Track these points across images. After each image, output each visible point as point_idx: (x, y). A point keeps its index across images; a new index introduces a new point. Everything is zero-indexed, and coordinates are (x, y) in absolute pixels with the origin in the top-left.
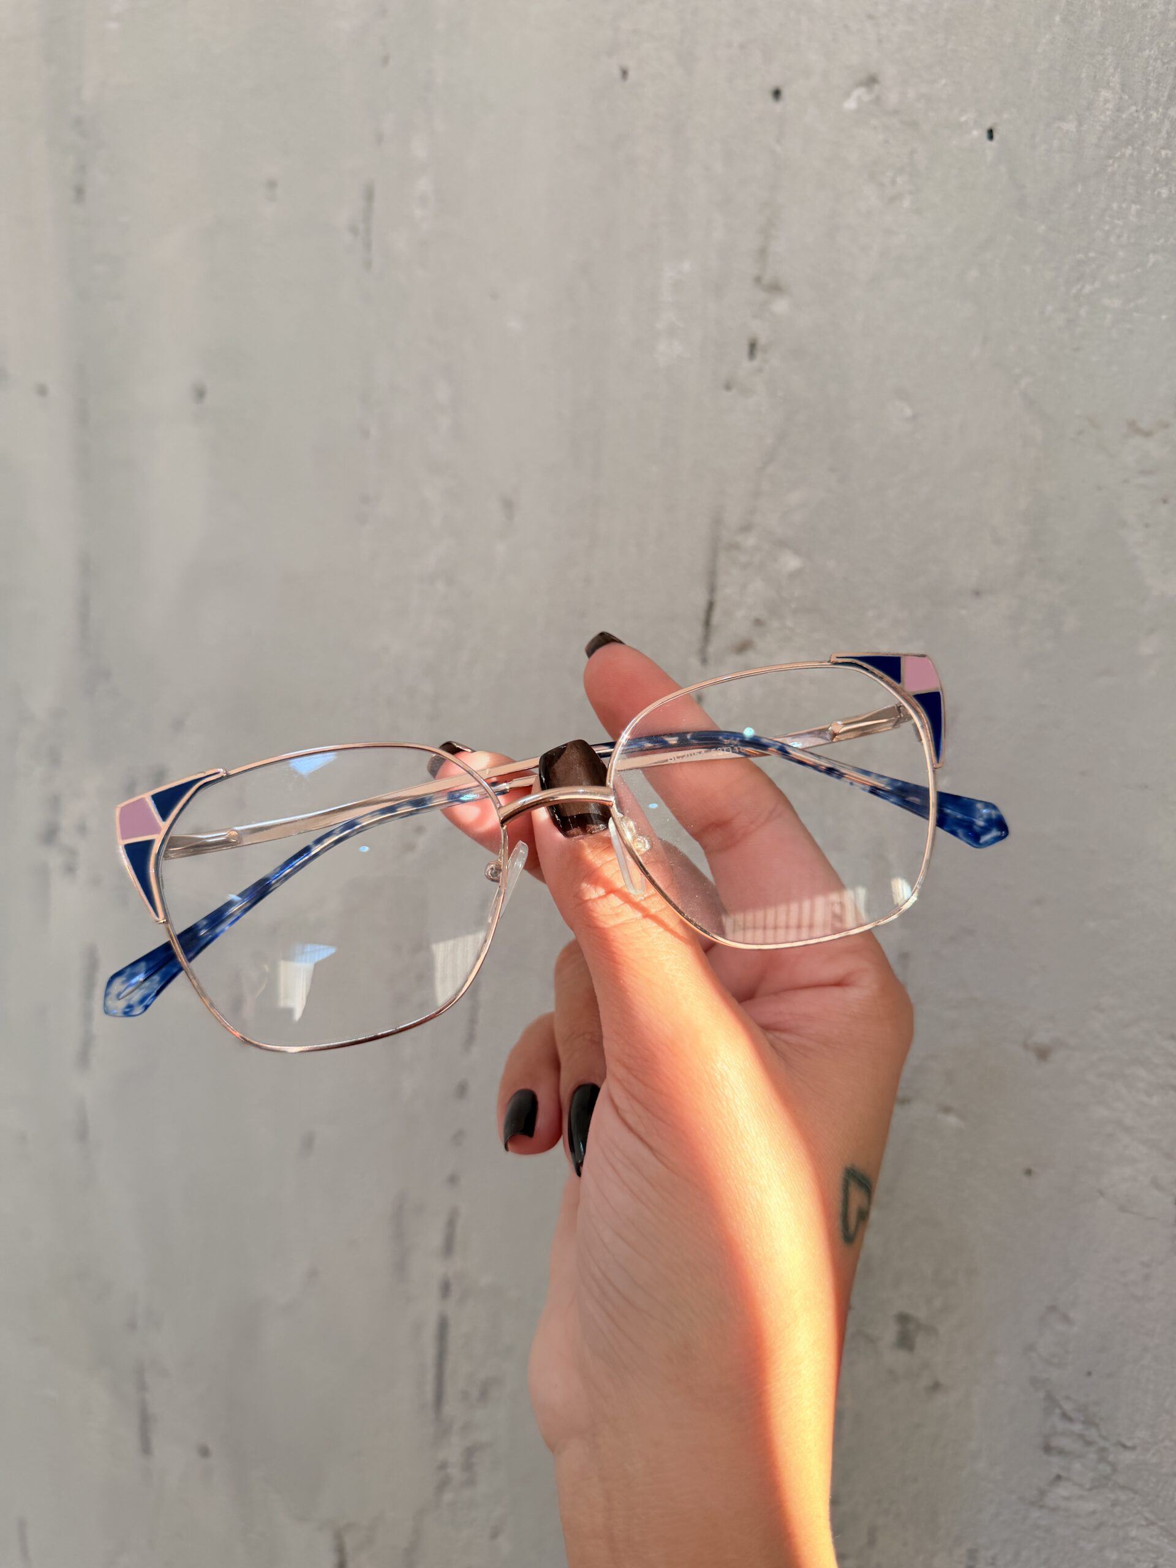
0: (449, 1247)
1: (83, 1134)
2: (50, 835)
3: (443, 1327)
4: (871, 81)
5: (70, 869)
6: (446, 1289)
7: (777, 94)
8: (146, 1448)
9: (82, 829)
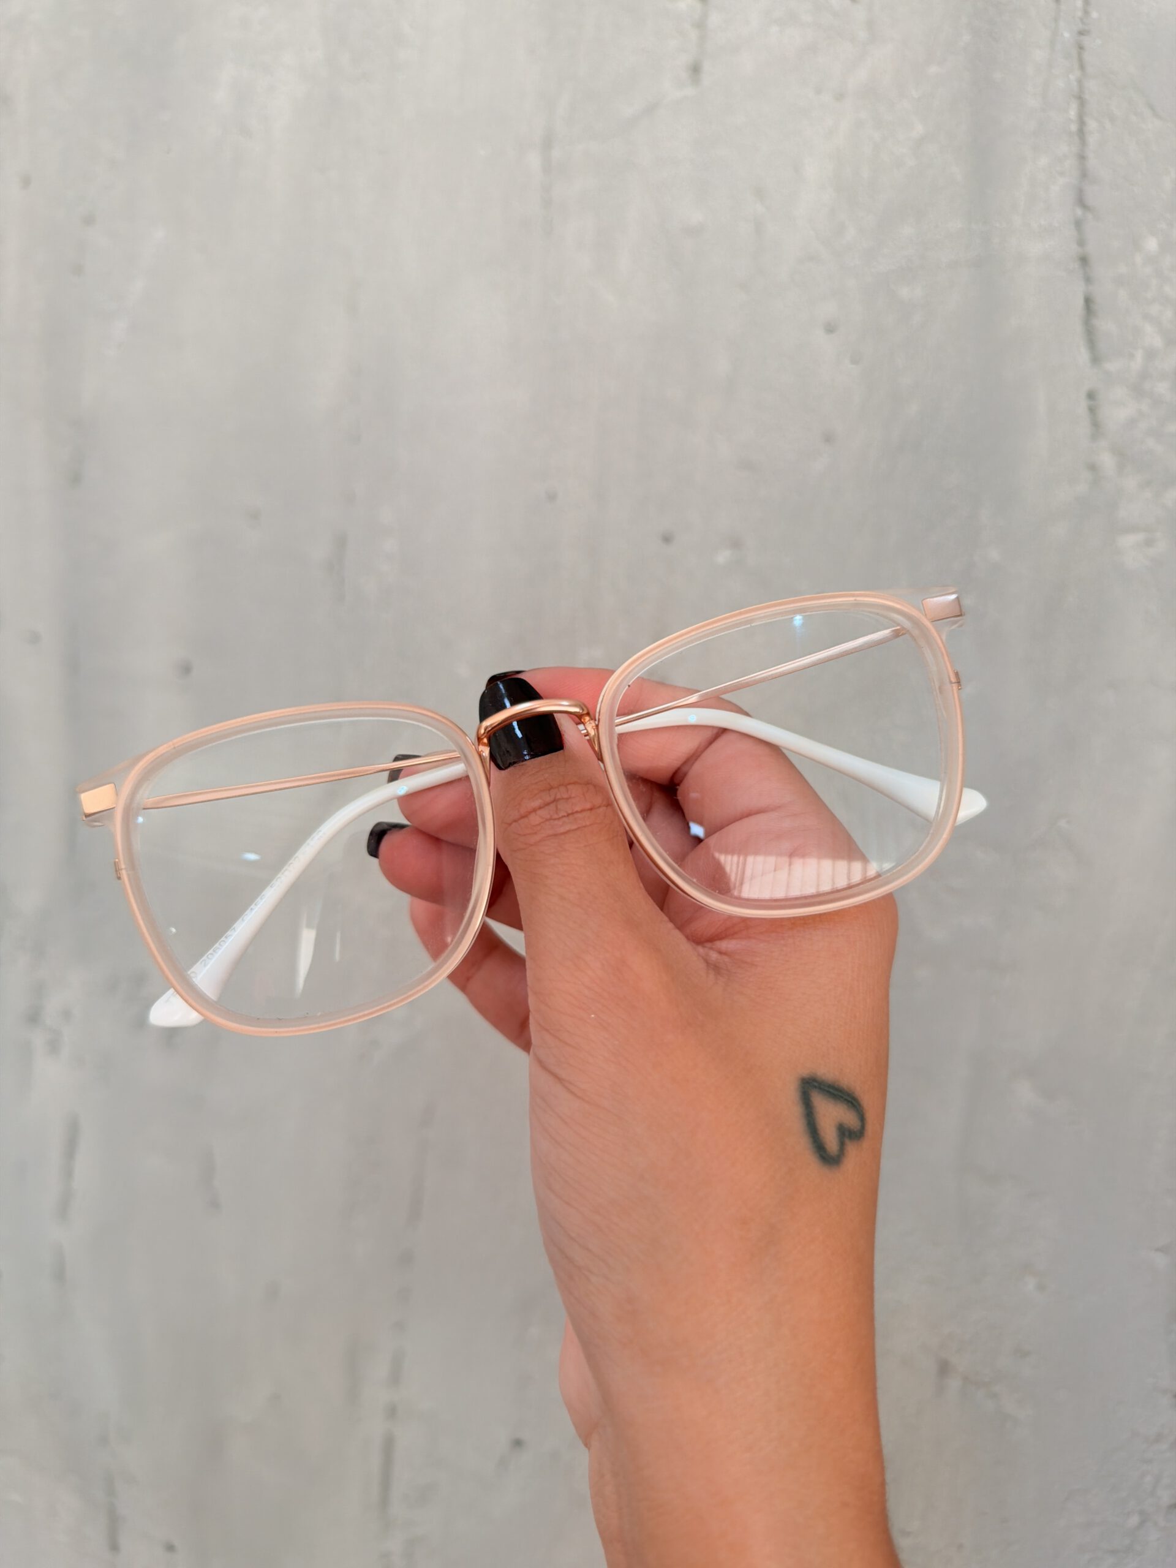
0: (395, 1378)
1: (60, 1275)
2: (34, 1017)
3: (389, 1445)
4: (736, 544)
5: (54, 1046)
6: (392, 1412)
7: (667, 539)
8: (114, 1547)
9: (67, 1014)
